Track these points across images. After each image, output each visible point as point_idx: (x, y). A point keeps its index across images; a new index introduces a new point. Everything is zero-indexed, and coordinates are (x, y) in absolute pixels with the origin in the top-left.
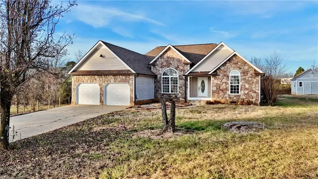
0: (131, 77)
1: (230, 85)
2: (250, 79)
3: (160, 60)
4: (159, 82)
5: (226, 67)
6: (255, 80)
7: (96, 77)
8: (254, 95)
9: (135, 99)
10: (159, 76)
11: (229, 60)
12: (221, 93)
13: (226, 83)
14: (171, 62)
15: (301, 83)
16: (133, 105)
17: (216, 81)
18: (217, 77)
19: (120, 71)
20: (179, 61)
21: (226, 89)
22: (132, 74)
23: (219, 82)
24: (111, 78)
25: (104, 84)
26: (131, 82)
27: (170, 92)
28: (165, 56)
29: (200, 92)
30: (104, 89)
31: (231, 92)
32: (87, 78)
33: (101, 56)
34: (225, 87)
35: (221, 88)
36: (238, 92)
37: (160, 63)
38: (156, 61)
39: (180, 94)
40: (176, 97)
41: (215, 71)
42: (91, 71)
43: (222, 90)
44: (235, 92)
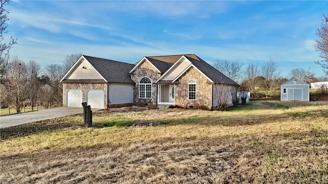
0: (105, 85)
1: (189, 92)
2: (204, 87)
3: (138, 70)
4: (137, 88)
5: (185, 77)
6: (208, 88)
7: (80, 85)
8: (207, 101)
9: (108, 103)
10: (137, 83)
11: (188, 71)
12: (182, 99)
13: (186, 91)
14: (147, 72)
15: (285, 89)
16: (106, 108)
17: (178, 89)
18: (179, 85)
19: (96, 80)
20: (152, 71)
21: (186, 96)
22: (105, 83)
23: (180, 90)
24: (91, 86)
25: (85, 90)
26: (105, 89)
27: (145, 98)
28: (142, 67)
29: (171, 98)
30: (85, 95)
31: (190, 98)
32: (73, 85)
33: (83, 68)
34: (184, 94)
35: (182, 95)
36: (195, 98)
37: (138, 72)
38: (134, 71)
39: (153, 99)
40: (150, 101)
41: (177, 80)
42: (76, 80)
43: (183, 97)
44: (192, 99)
